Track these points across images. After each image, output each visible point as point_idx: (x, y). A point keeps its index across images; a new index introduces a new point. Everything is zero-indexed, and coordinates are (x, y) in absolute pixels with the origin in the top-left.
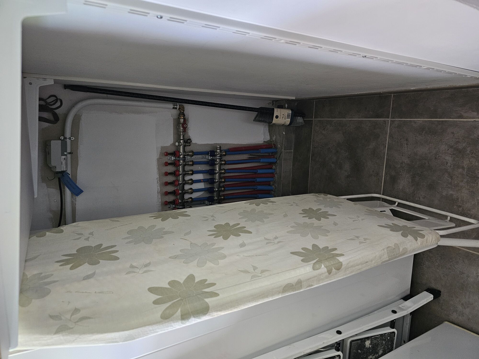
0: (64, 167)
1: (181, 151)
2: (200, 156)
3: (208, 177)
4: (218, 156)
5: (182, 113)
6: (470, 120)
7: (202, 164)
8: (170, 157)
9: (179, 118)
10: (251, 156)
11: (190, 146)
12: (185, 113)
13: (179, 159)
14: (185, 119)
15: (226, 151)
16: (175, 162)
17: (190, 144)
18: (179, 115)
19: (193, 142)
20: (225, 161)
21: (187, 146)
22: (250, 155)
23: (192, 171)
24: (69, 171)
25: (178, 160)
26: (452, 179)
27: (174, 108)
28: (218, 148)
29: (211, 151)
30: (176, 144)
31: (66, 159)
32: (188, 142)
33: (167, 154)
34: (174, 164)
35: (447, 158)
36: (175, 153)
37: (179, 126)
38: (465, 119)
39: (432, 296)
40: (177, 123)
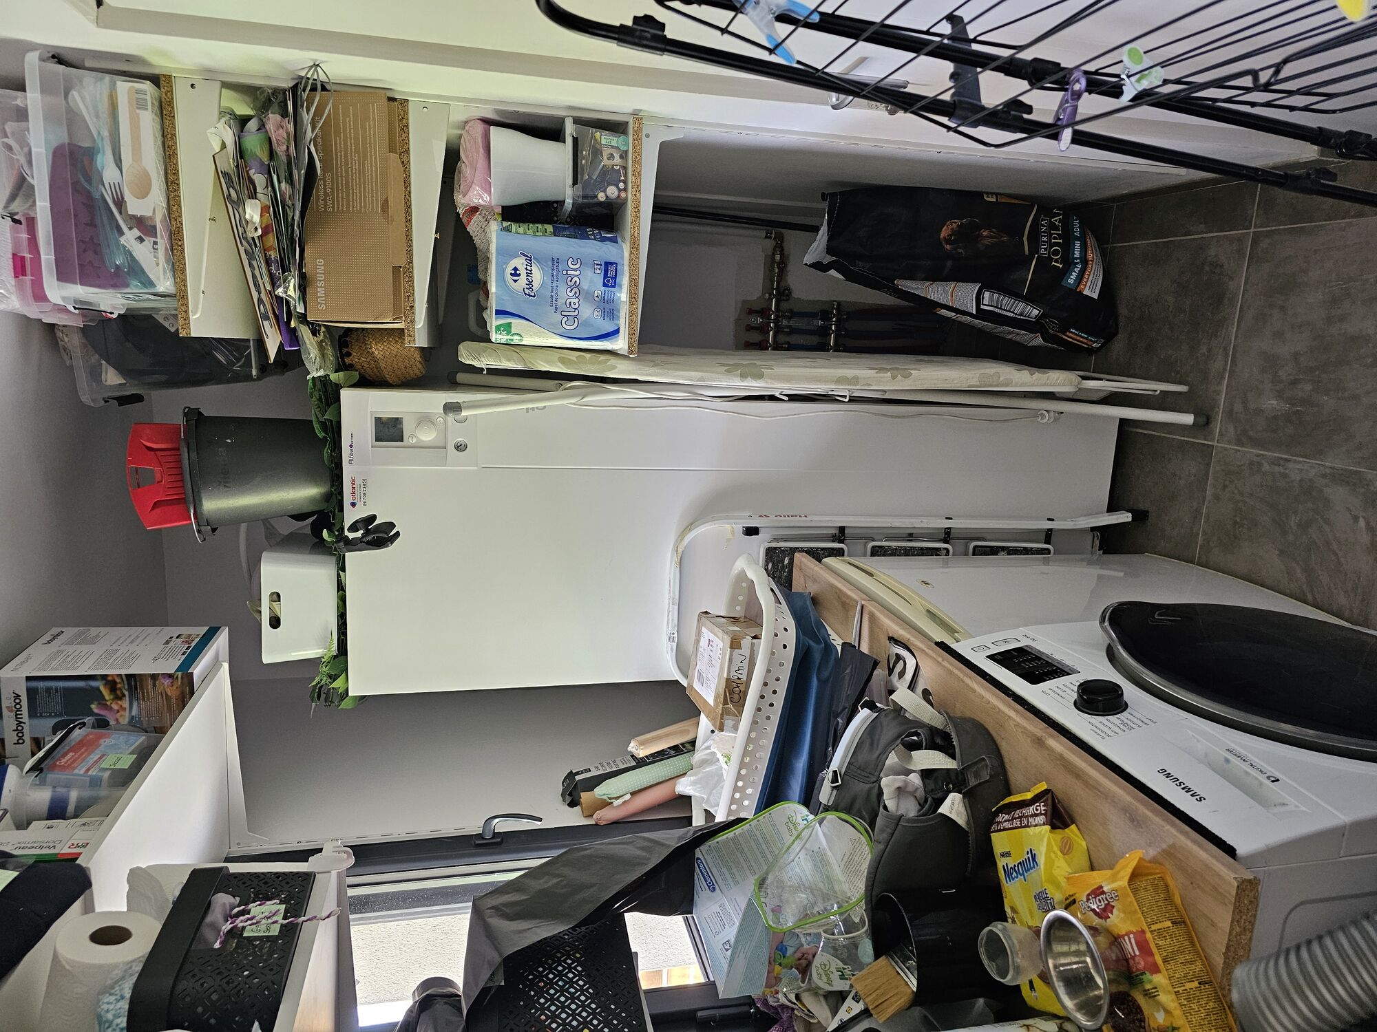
1: (772, 307)
2: (803, 319)
4: (833, 320)
5: (780, 247)
6: (1196, 237)
7: (805, 333)
8: (755, 317)
9: (774, 254)
11: (787, 300)
12: (785, 245)
13: (769, 321)
14: (782, 255)
16: (762, 326)
17: (788, 298)
18: (775, 248)
19: (795, 295)
20: (844, 329)
21: (783, 300)
23: (788, 343)
25: (767, 323)
26: (1172, 332)
27: (767, 237)
28: (834, 307)
29: (821, 311)
30: (766, 296)
32: (785, 293)
33: (751, 312)
34: (762, 329)
35: (1169, 299)
36: (764, 312)
37: (773, 268)
38: (1193, 237)
39: (1130, 515)
40: (770, 262)
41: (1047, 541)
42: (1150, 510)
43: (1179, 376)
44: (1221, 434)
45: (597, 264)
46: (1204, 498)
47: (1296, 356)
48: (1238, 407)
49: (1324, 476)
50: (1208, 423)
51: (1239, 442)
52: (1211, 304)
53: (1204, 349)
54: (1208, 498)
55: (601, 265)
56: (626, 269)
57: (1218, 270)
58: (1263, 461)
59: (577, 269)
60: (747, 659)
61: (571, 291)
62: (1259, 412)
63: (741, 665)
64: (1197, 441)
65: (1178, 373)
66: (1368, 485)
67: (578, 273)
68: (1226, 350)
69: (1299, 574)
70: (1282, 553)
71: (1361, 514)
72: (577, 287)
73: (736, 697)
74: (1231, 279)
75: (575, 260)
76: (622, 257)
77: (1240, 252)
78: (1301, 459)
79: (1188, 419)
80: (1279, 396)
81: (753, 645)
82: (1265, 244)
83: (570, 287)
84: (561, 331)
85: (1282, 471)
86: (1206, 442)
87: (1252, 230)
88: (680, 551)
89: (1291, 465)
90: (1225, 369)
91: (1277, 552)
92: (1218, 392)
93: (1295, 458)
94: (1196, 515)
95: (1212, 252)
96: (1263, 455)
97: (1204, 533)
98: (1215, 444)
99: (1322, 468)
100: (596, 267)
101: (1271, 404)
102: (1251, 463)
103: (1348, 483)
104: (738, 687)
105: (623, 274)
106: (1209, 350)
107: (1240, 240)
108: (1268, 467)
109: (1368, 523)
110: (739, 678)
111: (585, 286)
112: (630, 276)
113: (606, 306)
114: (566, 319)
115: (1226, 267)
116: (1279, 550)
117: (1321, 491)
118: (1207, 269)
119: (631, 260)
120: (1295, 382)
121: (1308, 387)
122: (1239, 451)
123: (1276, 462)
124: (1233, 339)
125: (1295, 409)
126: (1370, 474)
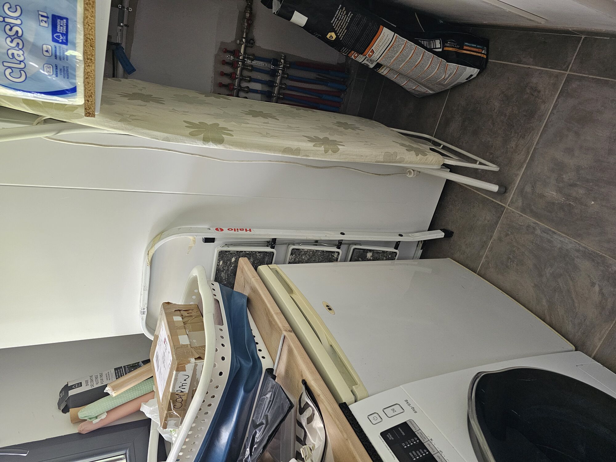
0: (120, 39)
1: (241, 51)
2: (262, 62)
3: (266, 89)
4: (281, 66)
5: (249, 7)
6: (525, 66)
7: (261, 72)
8: (229, 56)
9: (246, 12)
10: (318, 77)
11: (252, 47)
12: (253, 8)
13: (238, 60)
14: (251, 13)
15: (291, 63)
16: (233, 63)
17: (252, 45)
19: (258, 43)
20: (288, 74)
21: (249, 47)
22: (318, 75)
23: (250, 77)
24: (123, 45)
25: (236, 61)
26: (493, 127)
28: (283, 57)
29: (274, 59)
30: (238, 42)
31: (122, 31)
32: (250, 42)
33: (226, 51)
34: (233, 65)
35: (496, 104)
36: (235, 53)
37: (244, 22)
38: (522, 65)
39: (443, 234)
40: (242, 18)
41: (396, 248)
42: (455, 232)
43: (491, 156)
44: (512, 202)
45: (42, 16)
46: (491, 237)
47: (578, 169)
48: (528, 189)
49: (578, 251)
50: (505, 192)
51: (523, 210)
52: (525, 116)
53: (513, 144)
54: (494, 237)
55: (47, 17)
56: (80, 26)
57: (535, 94)
58: (537, 228)
59: (17, 18)
60: (190, 378)
61: (12, 42)
62: (542, 196)
63: (185, 382)
64: (494, 200)
65: (491, 154)
66: (608, 267)
67: (18, 22)
68: (528, 149)
69: (544, 302)
70: (536, 286)
71: (597, 283)
72: (19, 38)
73: (178, 405)
74: (544, 102)
75: (13, 6)
76: (75, 13)
77: (555, 86)
78: (564, 235)
79: (495, 188)
80: (560, 190)
81: (196, 365)
82: (574, 85)
83: (10, 36)
84: (6, 82)
85: (549, 238)
86: (500, 203)
87: (568, 73)
88: (151, 254)
89: (555, 236)
90: (525, 161)
91: (533, 285)
92: (516, 175)
93: (559, 233)
94: (484, 245)
95: (534, 80)
96: (538, 224)
97: (487, 257)
98: (507, 206)
99: (577, 246)
100: (41, 18)
101: (551, 193)
102: (528, 226)
103: (593, 260)
104: (181, 397)
105: (75, 31)
106: (517, 146)
107: (557, 76)
108: (540, 232)
109: (601, 290)
110: (182, 392)
111: (30, 37)
112: (85, 35)
113: (57, 62)
114: (8, 71)
115: (542, 93)
116: (534, 284)
117: (573, 260)
118: (528, 91)
119: (85, 17)
120: (573, 185)
121: (581, 191)
122: (522, 216)
123: (545, 231)
124: (535, 143)
125: (568, 202)
126: (611, 261)
